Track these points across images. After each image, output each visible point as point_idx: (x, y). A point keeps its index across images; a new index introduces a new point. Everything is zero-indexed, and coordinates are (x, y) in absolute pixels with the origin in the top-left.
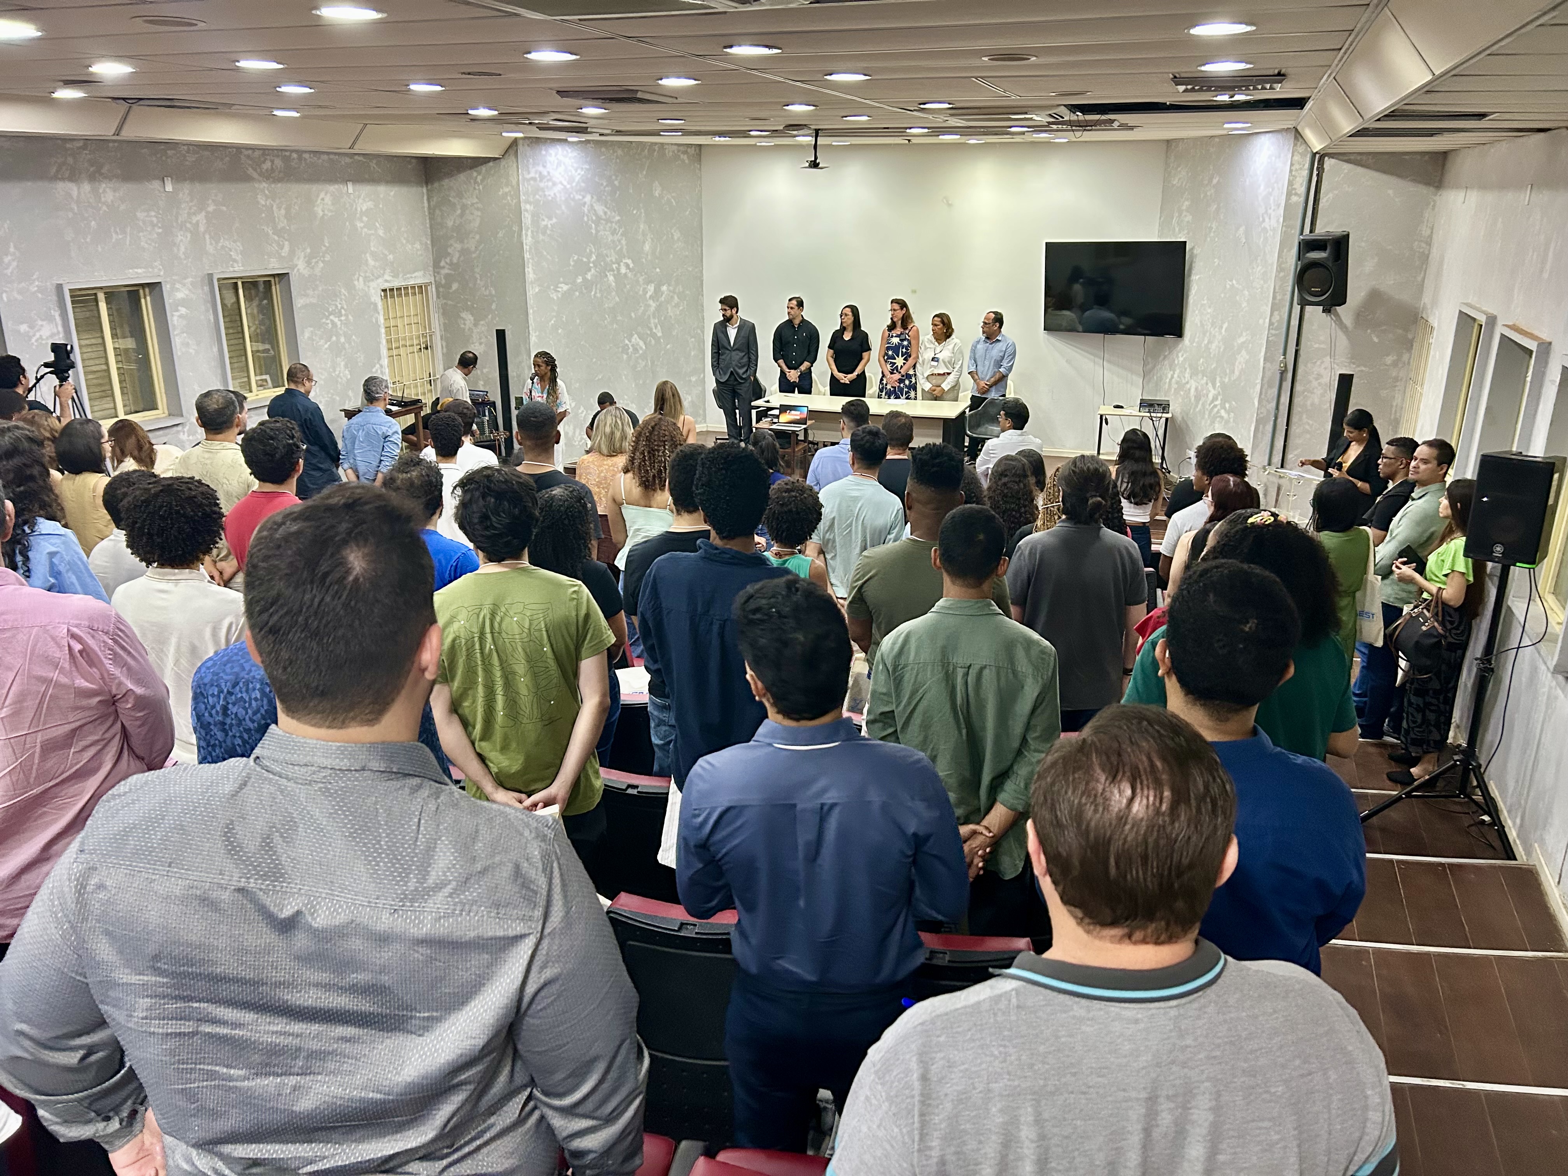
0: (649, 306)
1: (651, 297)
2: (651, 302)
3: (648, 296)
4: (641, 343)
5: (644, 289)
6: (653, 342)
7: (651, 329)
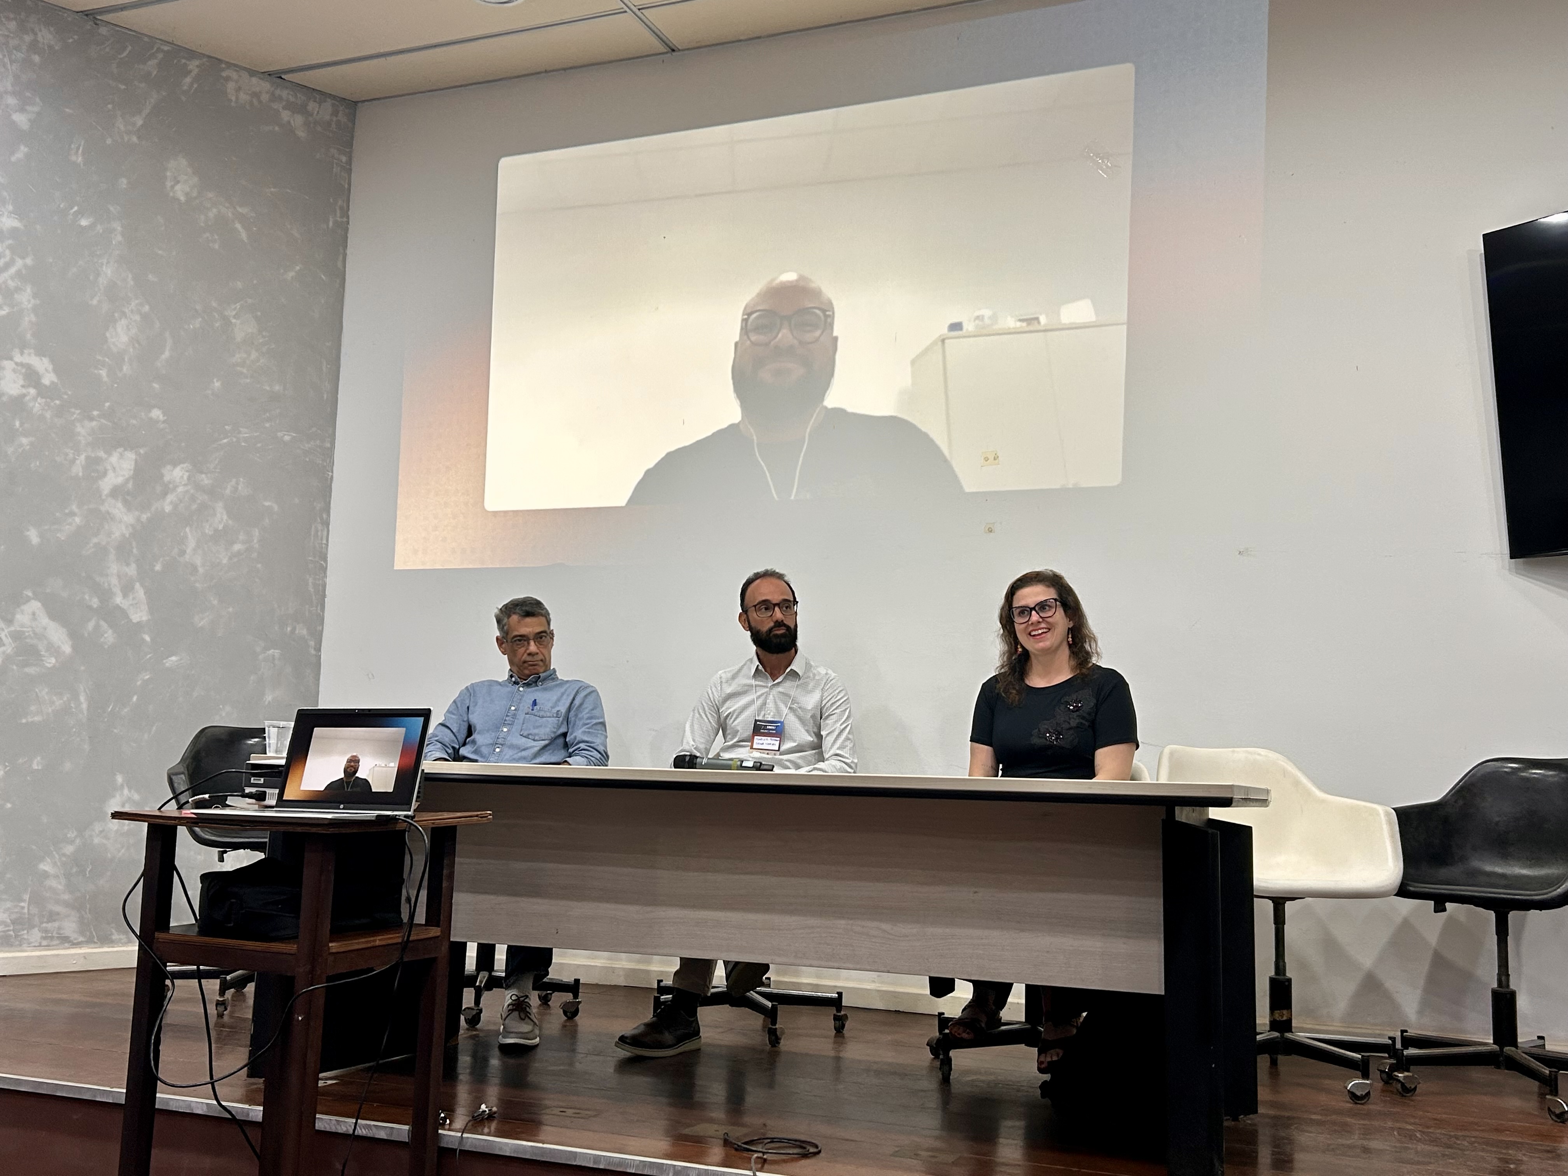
0: (107, 517)
1: (116, 492)
2: (117, 509)
3: (107, 484)
4: (58, 635)
5: (93, 463)
6: (109, 636)
7: (105, 595)
